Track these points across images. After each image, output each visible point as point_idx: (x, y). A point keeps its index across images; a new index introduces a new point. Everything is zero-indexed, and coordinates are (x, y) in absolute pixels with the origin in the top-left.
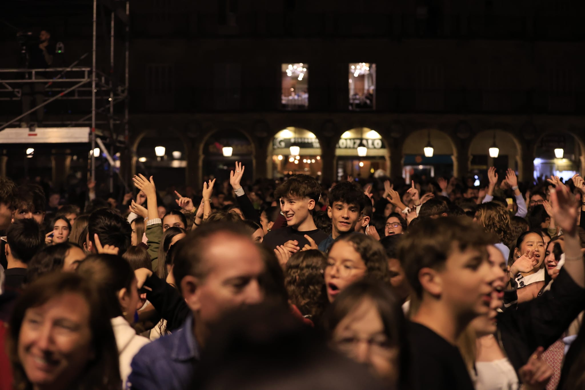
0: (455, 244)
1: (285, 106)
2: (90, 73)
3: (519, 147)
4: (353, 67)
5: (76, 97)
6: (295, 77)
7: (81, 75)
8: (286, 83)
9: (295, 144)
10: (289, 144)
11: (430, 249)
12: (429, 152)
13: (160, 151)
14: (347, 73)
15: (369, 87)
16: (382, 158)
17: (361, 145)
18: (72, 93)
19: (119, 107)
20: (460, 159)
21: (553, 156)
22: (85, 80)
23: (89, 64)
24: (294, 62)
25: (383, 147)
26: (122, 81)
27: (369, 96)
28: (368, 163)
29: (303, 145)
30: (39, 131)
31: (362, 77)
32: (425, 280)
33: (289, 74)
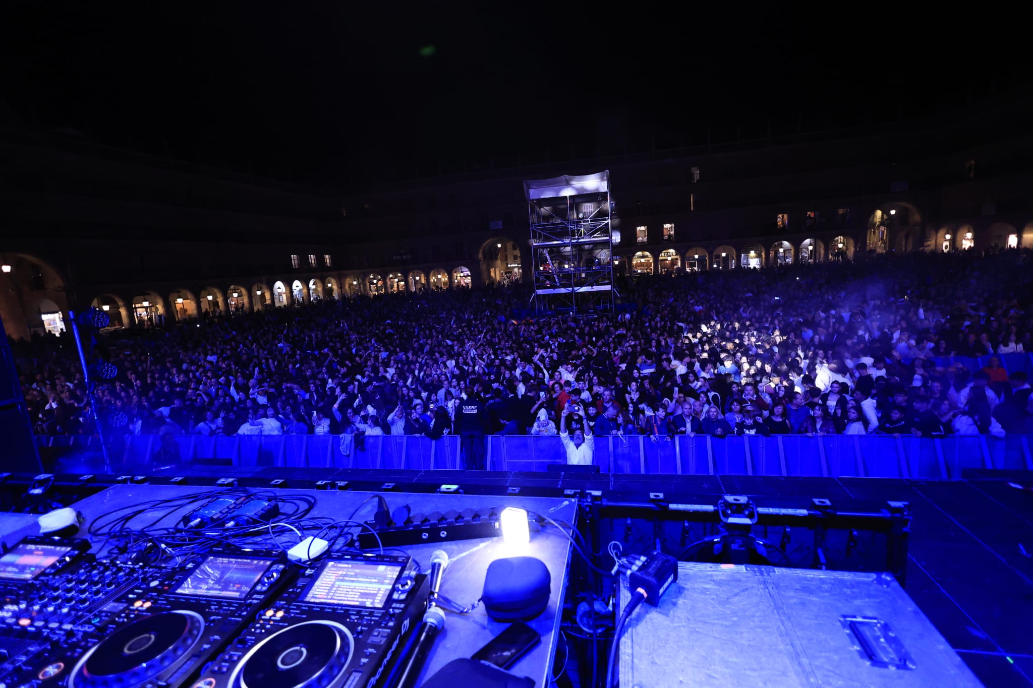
1: (638, 243)
3: (734, 252)
4: (664, 226)
15: (671, 232)
16: (677, 259)
20: (710, 259)
24: (641, 226)
25: (677, 255)
27: (672, 236)
31: (669, 229)
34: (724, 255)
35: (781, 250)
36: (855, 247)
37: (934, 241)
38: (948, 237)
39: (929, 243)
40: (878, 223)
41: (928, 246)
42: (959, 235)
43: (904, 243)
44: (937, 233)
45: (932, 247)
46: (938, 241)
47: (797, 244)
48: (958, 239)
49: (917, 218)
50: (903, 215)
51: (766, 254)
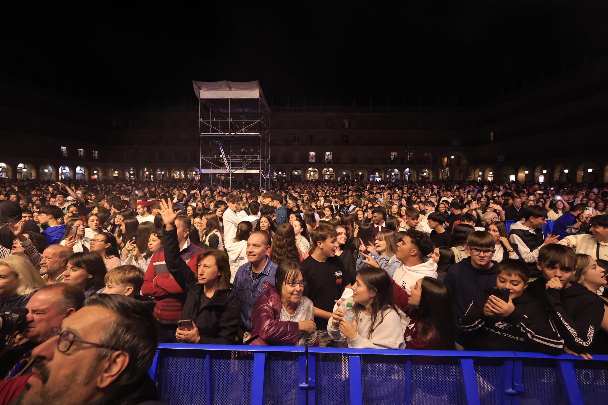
0: (329, 235)
1: (310, 162)
2: (259, 156)
3: (367, 172)
4: (326, 153)
5: (257, 162)
6: (313, 155)
7: (257, 157)
8: (310, 157)
9: (312, 171)
10: (311, 171)
11: (321, 236)
12: (344, 173)
13: (280, 173)
14: (325, 154)
15: (330, 157)
16: (333, 175)
17: (328, 172)
18: (256, 161)
19: (267, 164)
20: (352, 175)
21: (375, 174)
22: (258, 158)
23: (259, 154)
24: (312, 151)
25: (333, 172)
26: (268, 158)
27: (330, 160)
28: (330, 176)
29: (314, 171)
30: (247, 170)
31: (329, 155)
32: (319, 244)
33: (311, 154)
34: (360, 173)
35: (393, 174)
36: (433, 175)
37: (473, 175)
38: (480, 173)
39: (471, 176)
40: (445, 165)
41: (471, 178)
42: (486, 172)
43: (458, 176)
44: (475, 171)
45: (472, 179)
46: (475, 175)
47: (402, 171)
48: (486, 175)
49: (464, 162)
50: (458, 160)
51: (384, 175)
